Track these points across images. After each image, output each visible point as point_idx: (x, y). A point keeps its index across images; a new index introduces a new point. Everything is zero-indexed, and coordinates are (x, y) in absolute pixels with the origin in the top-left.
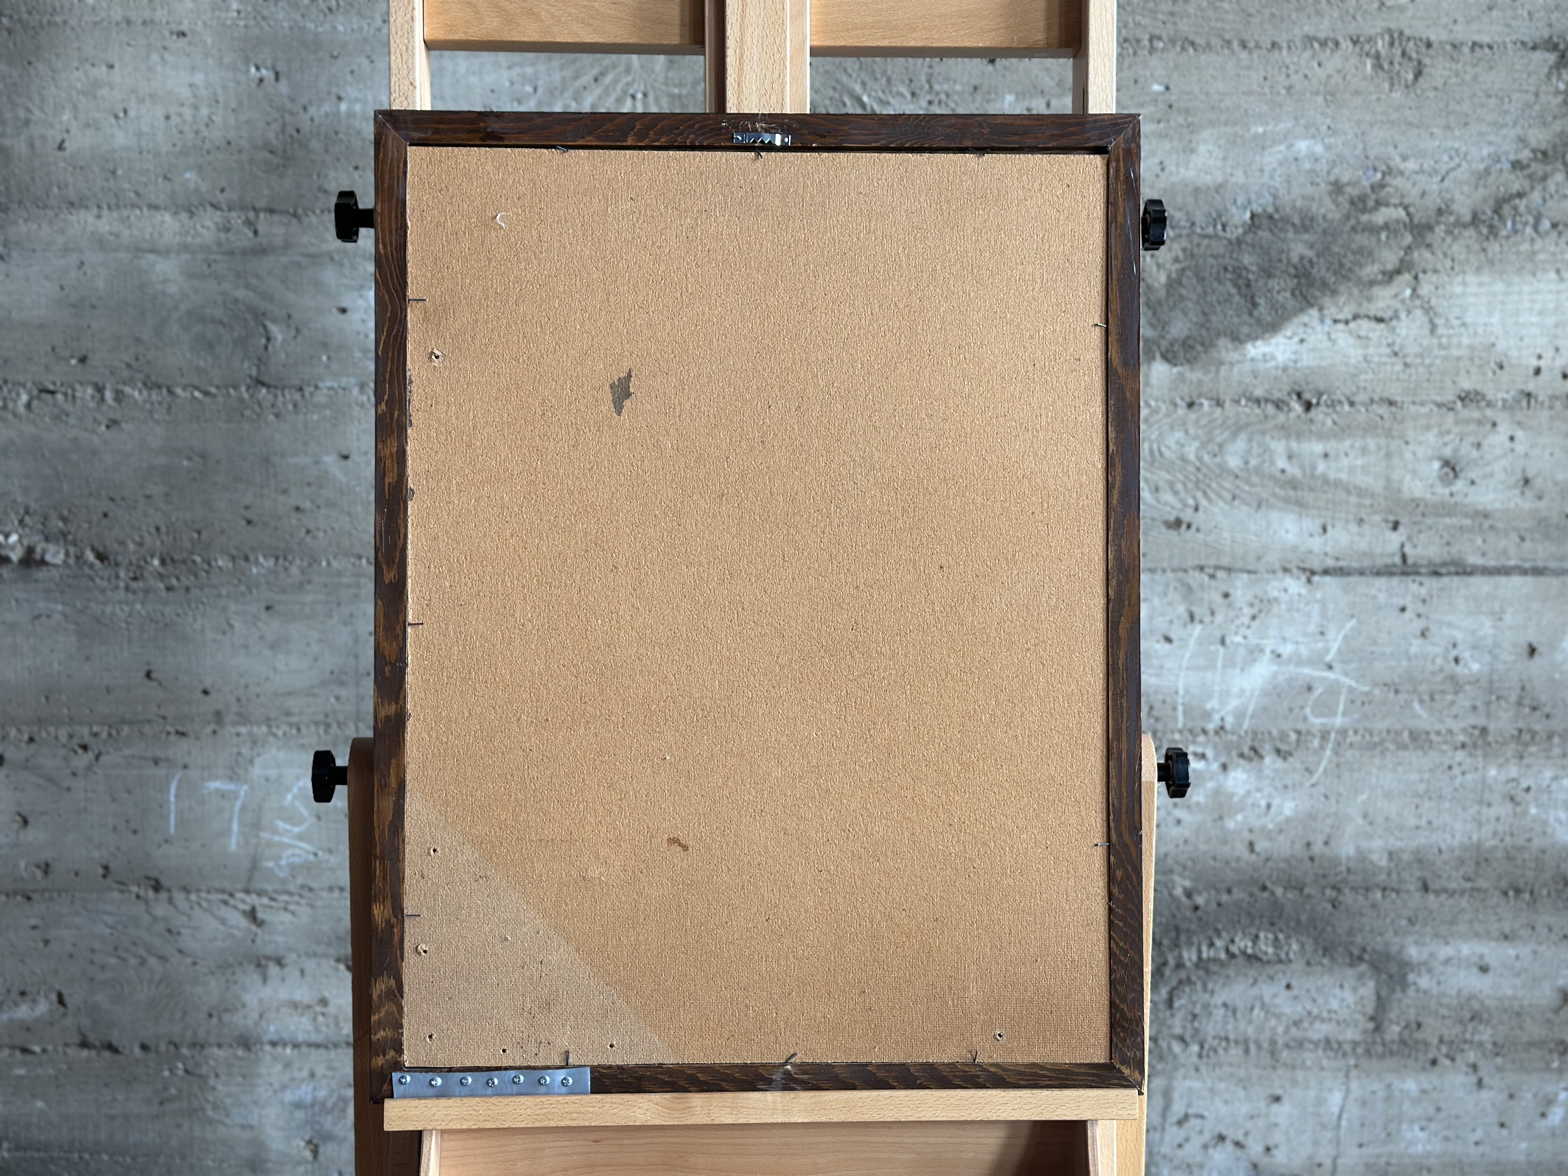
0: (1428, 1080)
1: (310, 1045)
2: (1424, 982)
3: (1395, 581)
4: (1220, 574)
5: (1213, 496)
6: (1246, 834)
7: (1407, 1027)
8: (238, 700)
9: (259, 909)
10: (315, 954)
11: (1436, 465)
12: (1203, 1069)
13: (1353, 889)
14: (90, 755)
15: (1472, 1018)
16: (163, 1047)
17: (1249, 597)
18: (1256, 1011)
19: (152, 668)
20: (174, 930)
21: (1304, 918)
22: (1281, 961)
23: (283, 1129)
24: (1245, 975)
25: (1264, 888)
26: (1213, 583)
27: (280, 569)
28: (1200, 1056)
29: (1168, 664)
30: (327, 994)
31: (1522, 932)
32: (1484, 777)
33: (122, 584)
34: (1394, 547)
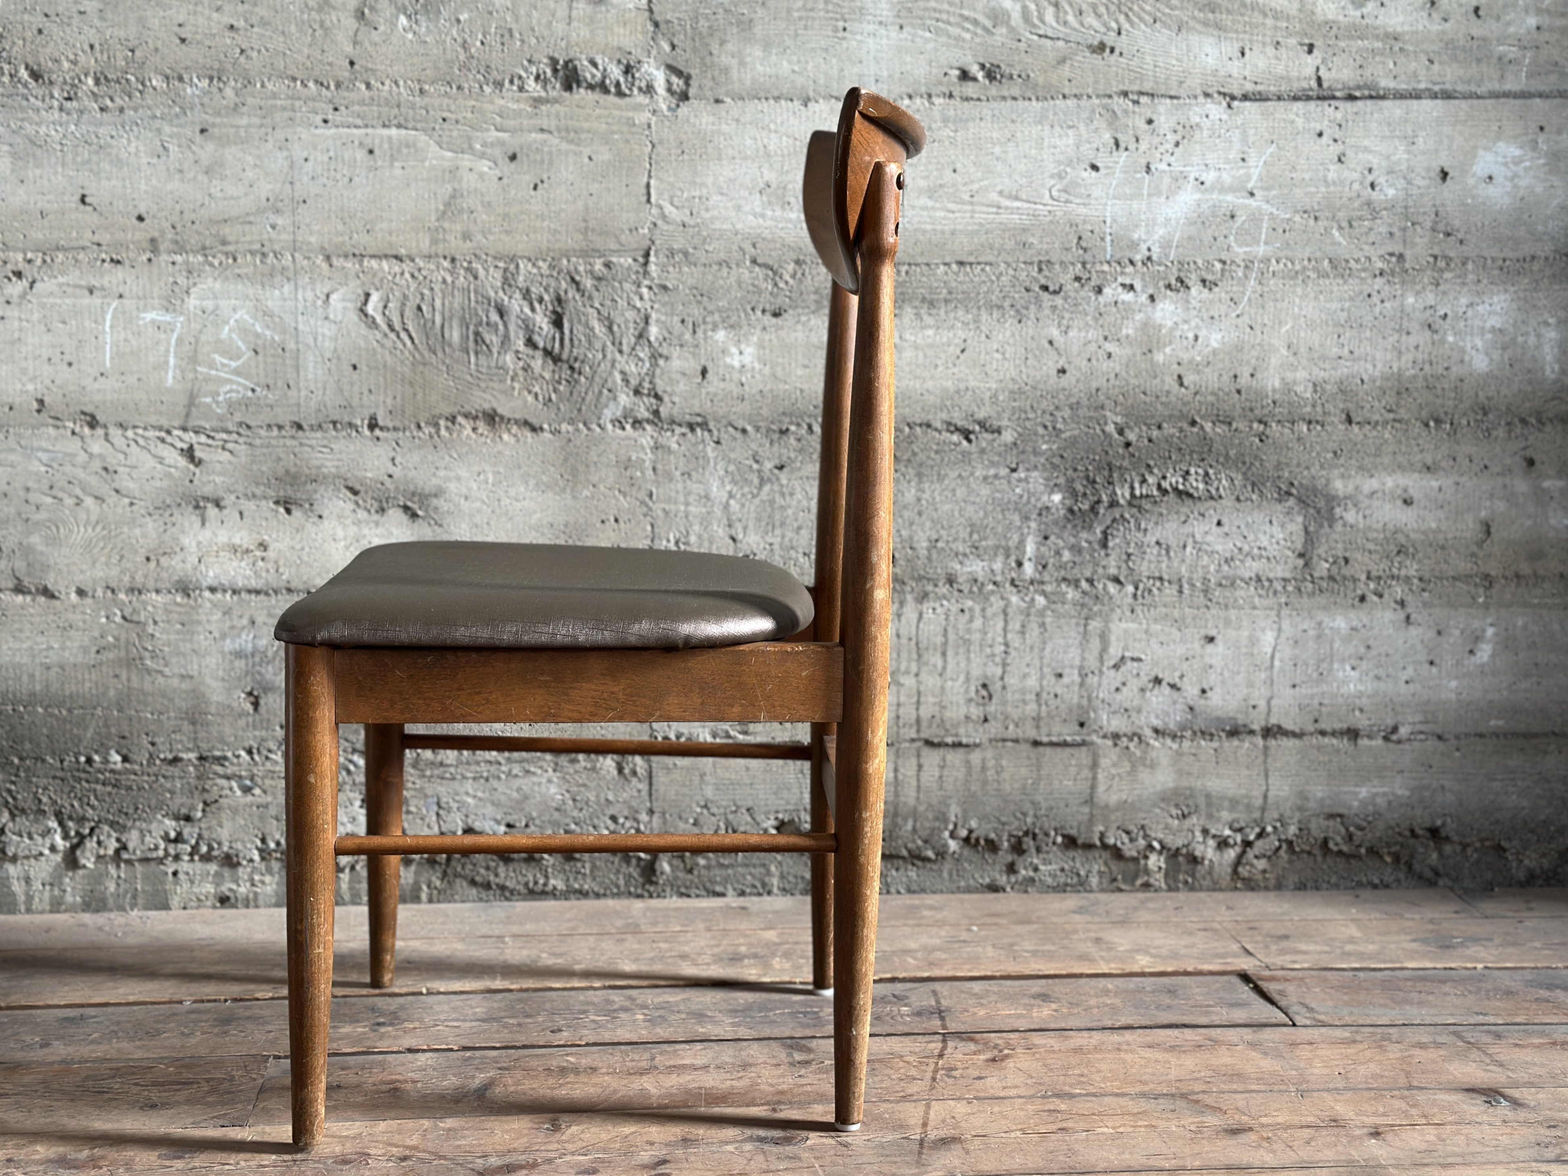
0: (1358, 617)
1: (249, 591)
2: (1351, 516)
3: (1312, 104)
4: (1144, 100)
5: (1135, 19)
6: (1175, 366)
7: (1335, 562)
8: (174, 227)
9: (196, 446)
10: (254, 496)
12: (1139, 609)
13: (1279, 421)
14: (25, 283)
15: (1399, 552)
16: (100, 593)
17: (1172, 123)
18: (1189, 549)
19: (86, 192)
20: (111, 469)
21: (1232, 453)
22: (1212, 498)
23: (223, 679)
24: (1177, 513)
25: (1193, 423)
26: (1137, 109)
27: (214, 90)
28: (1135, 596)
29: (1096, 192)
30: (266, 537)
31: (1444, 464)
32: (1402, 305)
33: (56, 104)
34: (1310, 71)
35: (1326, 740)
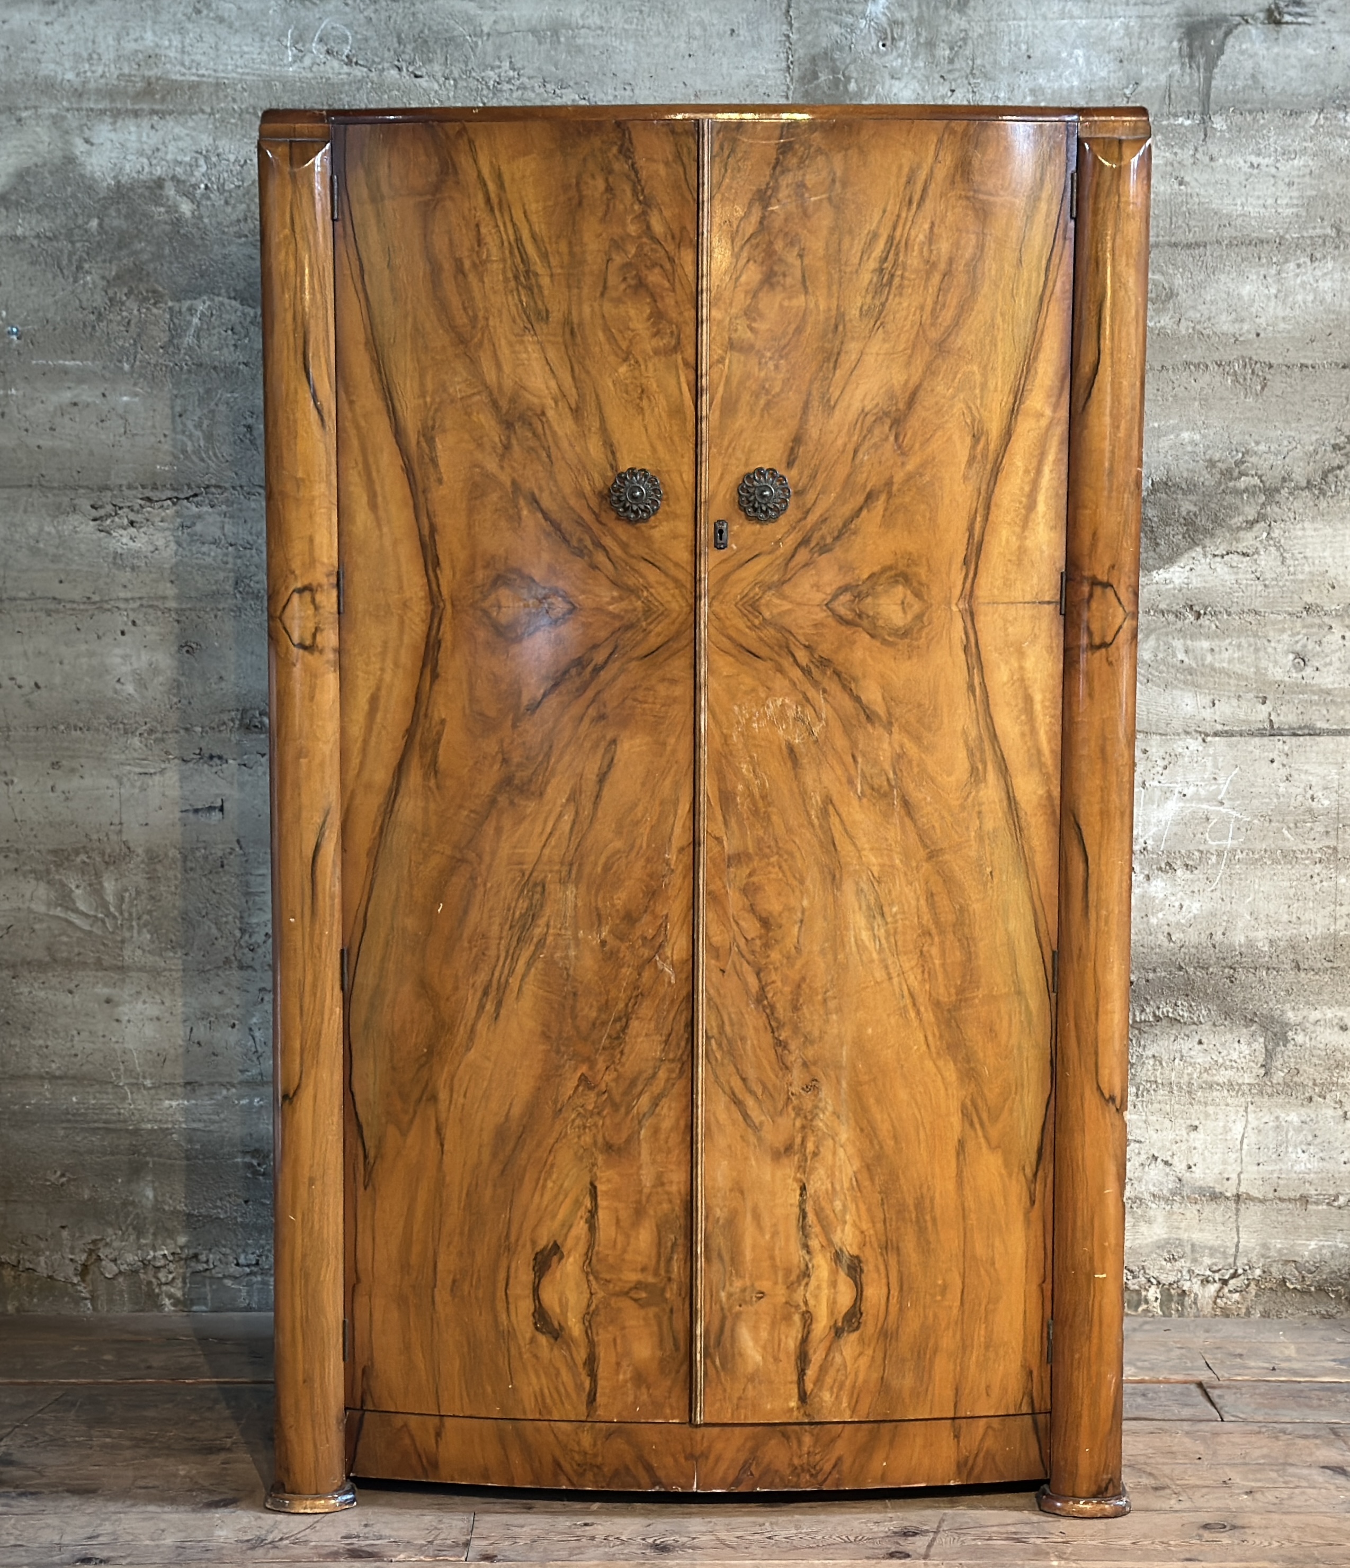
3: (1266, 740)
4: (1140, 736)
6: (1166, 928)
7: (1288, 1072)
11: (1291, 656)
12: (1139, 1105)
13: (1244, 968)
15: (1337, 1066)
17: (1162, 753)
18: (1177, 1061)
21: (1209, 991)
22: (1194, 1023)
24: (1168, 1034)
25: (1181, 968)
28: (1136, 1095)
32: (1336, 884)
34: (1263, 716)
35: (1284, 1205)
